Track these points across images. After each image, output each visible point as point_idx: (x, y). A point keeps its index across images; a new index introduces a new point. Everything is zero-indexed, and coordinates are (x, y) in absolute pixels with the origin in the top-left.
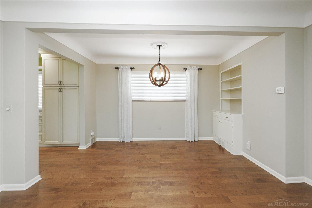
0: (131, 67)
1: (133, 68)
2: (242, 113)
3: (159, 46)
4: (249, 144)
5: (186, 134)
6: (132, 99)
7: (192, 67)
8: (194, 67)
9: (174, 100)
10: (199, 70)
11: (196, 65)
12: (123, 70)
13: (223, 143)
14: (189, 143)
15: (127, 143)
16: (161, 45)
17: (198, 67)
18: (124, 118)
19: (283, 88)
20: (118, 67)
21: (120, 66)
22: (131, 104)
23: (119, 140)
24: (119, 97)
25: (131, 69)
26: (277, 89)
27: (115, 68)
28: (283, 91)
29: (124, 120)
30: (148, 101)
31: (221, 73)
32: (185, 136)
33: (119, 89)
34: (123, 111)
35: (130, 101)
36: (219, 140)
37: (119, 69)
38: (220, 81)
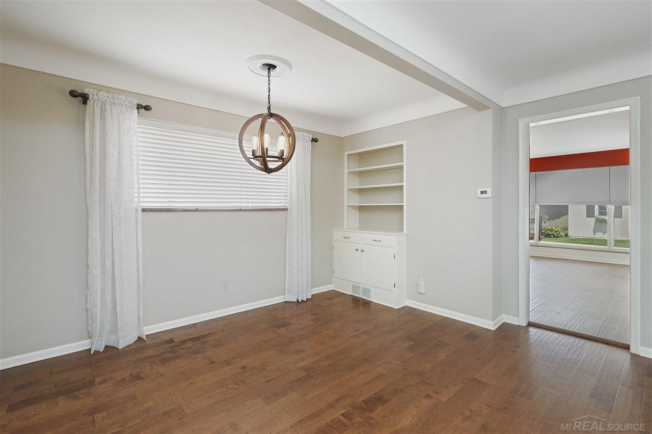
0: (140, 102)
1: (147, 108)
2: (405, 230)
3: (271, 67)
4: (423, 283)
5: (287, 286)
6: (142, 205)
7: (302, 134)
8: (305, 134)
10: (312, 141)
11: (309, 132)
12: (108, 107)
13: (367, 291)
14: (296, 306)
16: (274, 67)
17: (311, 136)
18: (113, 266)
19: (489, 190)
20: (86, 91)
21: (96, 92)
22: (140, 219)
23: (92, 344)
24: (88, 196)
25: (138, 108)
26: (479, 191)
27: (73, 94)
28: (489, 194)
29: (113, 274)
30: (191, 211)
31: (346, 153)
32: (286, 292)
33: (88, 168)
34: (111, 245)
35: (137, 211)
36: (355, 288)
37: (88, 99)
38: (346, 171)
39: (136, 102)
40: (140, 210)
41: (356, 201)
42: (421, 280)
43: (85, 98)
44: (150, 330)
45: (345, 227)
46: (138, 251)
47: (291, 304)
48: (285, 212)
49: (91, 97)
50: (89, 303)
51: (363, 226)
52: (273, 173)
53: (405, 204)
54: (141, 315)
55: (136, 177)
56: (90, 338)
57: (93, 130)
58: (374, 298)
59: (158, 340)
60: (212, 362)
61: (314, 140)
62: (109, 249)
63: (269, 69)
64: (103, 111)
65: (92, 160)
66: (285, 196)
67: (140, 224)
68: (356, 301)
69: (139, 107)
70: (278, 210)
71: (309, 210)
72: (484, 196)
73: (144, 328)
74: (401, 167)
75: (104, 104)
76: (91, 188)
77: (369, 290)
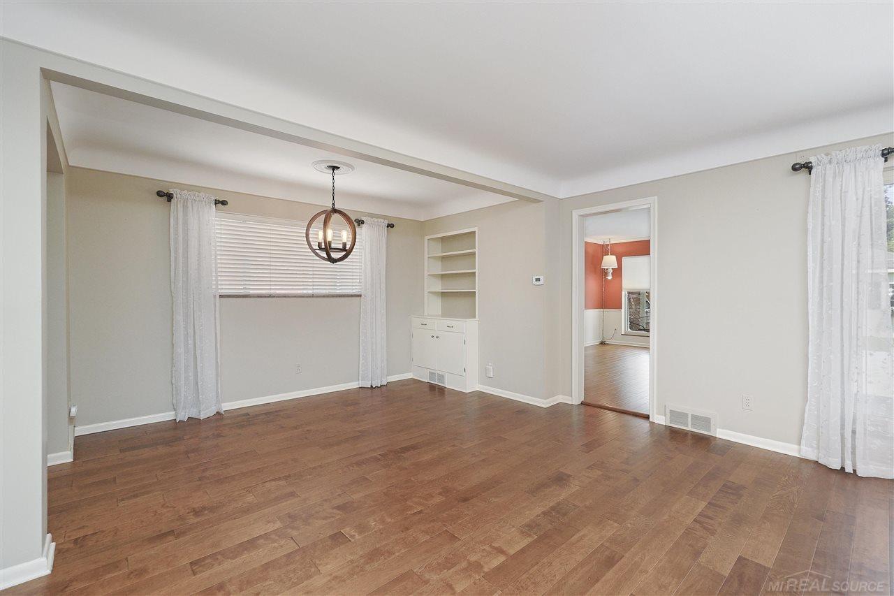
0: (218, 198)
1: (224, 203)
2: (477, 316)
3: (334, 168)
4: (491, 367)
5: (361, 372)
6: (220, 291)
7: (376, 220)
8: (380, 220)
9: (320, 295)
10: (388, 227)
11: (384, 217)
12: (189, 205)
13: (441, 377)
14: (370, 391)
15: (208, 420)
16: (338, 168)
17: (387, 222)
18: (195, 346)
19: (542, 278)
20: (171, 191)
21: (178, 191)
22: (218, 304)
23: (176, 415)
24: (173, 284)
25: (216, 204)
26: (534, 278)
27: (160, 194)
28: (542, 282)
29: (195, 354)
30: (265, 297)
31: (427, 238)
32: (360, 378)
33: (173, 259)
34: (192, 327)
35: (215, 296)
36: (432, 374)
37: (172, 198)
38: (426, 256)
39: (213, 198)
40: (218, 296)
41: (439, 288)
42: (490, 364)
43: (169, 197)
44: (227, 406)
45: (426, 314)
46: (216, 334)
47: (366, 389)
48: (358, 298)
49: (175, 195)
50: (174, 378)
51: (446, 313)
52: (337, 263)
53: (476, 291)
54: (219, 391)
55: (214, 265)
56: (175, 410)
57: (177, 224)
58: (448, 385)
59: (235, 414)
60: (283, 427)
61: (390, 226)
62: (191, 331)
63: (333, 170)
64: (185, 207)
65: (176, 251)
66: (360, 282)
67: (218, 309)
68: (432, 387)
69: (217, 202)
70: (352, 296)
71: (384, 297)
72: (538, 283)
73: (222, 404)
74: (474, 253)
75: (186, 201)
76: (175, 276)
77: (443, 376)
